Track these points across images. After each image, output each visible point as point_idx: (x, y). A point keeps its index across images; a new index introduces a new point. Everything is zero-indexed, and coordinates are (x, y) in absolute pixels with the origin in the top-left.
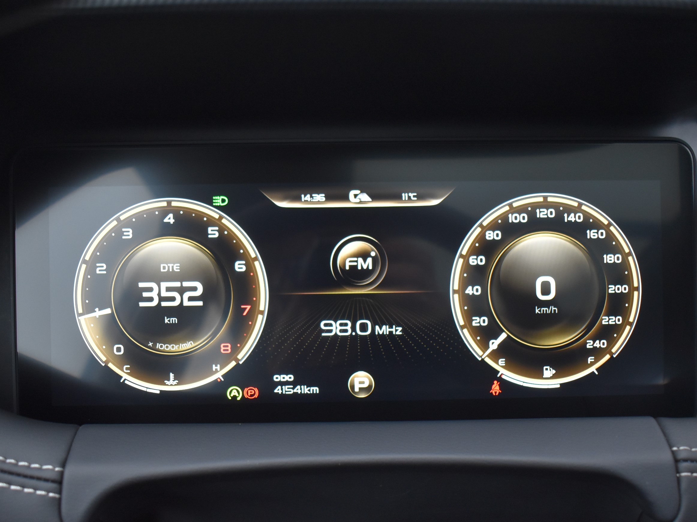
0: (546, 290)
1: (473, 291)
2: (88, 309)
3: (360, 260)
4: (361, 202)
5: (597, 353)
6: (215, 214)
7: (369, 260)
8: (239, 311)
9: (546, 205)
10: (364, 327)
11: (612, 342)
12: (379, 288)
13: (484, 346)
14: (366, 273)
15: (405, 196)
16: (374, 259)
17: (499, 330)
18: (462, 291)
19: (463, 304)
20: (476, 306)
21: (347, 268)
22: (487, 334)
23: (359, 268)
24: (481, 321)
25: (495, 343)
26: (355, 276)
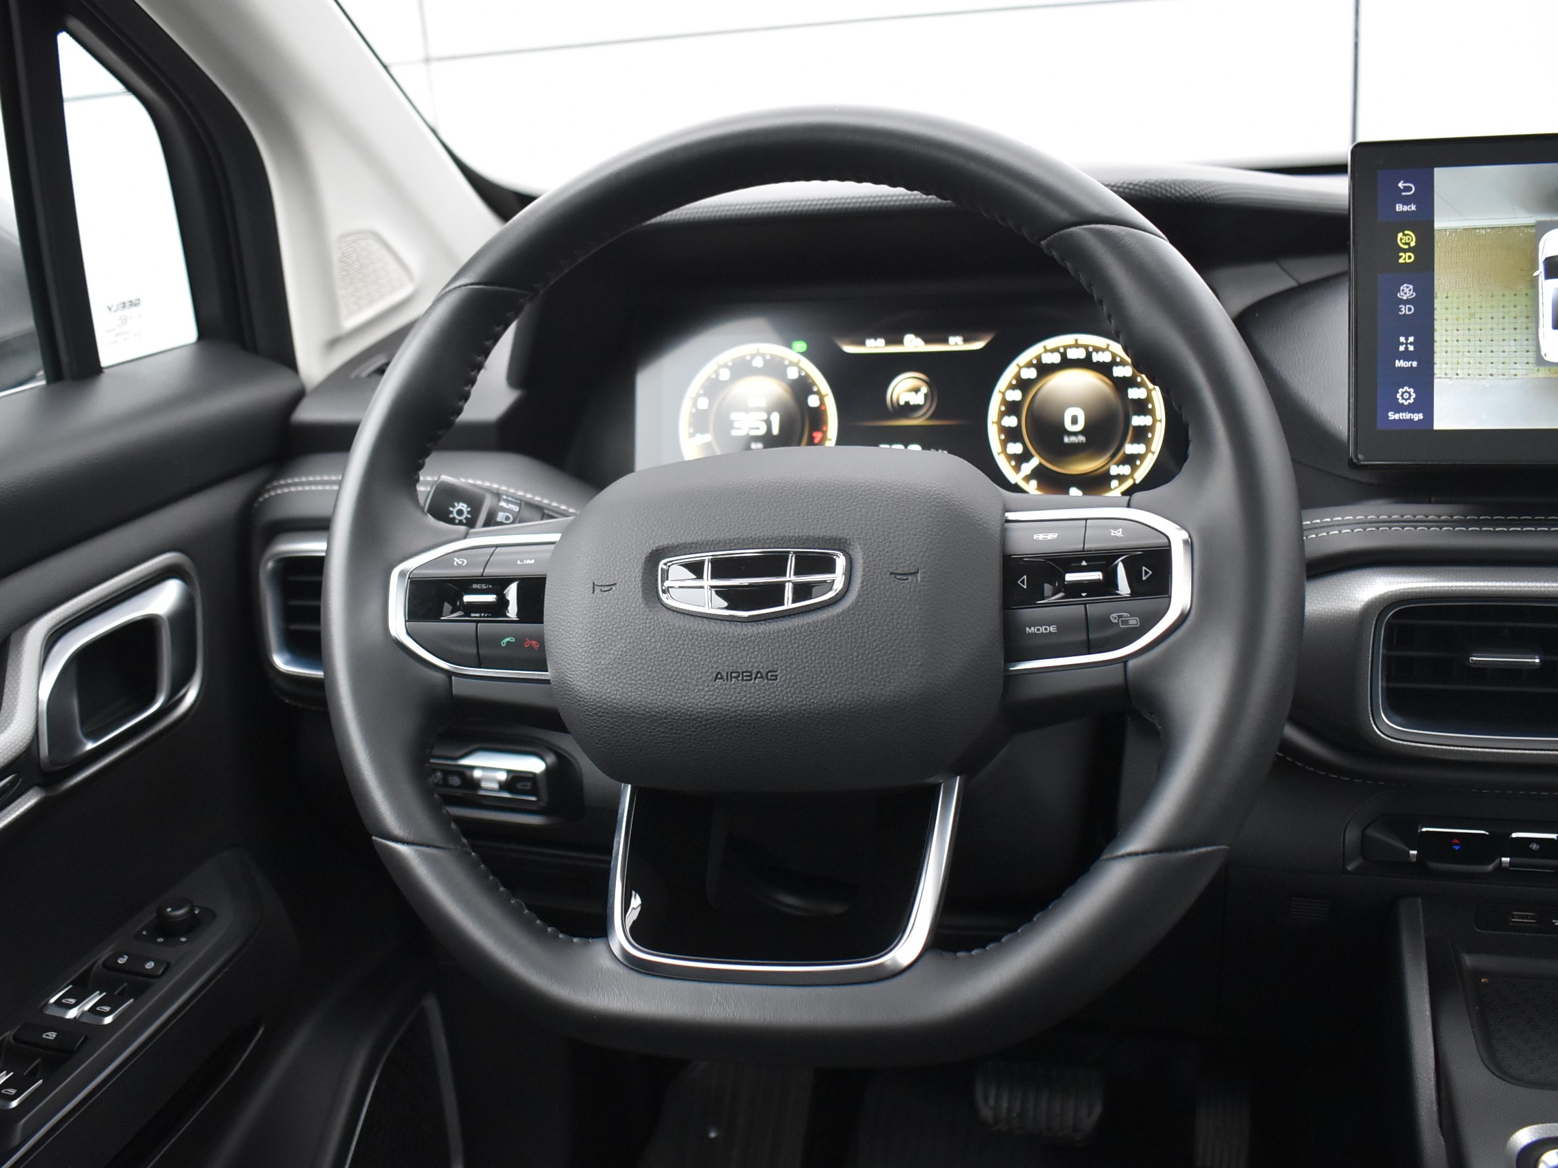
0: (1074, 421)
1: (1011, 421)
2: (692, 436)
3: (913, 395)
4: (915, 347)
5: (1121, 478)
6: (796, 357)
7: (921, 395)
8: (811, 439)
9: (1077, 346)
11: (1134, 468)
12: (929, 419)
13: (1017, 468)
14: (917, 407)
15: (952, 341)
16: (925, 394)
17: (1031, 456)
18: (999, 422)
19: (1000, 433)
20: (1012, 435)
21: (902, 403)
22: (1020, 459)
23: (912, 403)
24: (1016, 448)
25: (1027, 468)
26: (908, 409)
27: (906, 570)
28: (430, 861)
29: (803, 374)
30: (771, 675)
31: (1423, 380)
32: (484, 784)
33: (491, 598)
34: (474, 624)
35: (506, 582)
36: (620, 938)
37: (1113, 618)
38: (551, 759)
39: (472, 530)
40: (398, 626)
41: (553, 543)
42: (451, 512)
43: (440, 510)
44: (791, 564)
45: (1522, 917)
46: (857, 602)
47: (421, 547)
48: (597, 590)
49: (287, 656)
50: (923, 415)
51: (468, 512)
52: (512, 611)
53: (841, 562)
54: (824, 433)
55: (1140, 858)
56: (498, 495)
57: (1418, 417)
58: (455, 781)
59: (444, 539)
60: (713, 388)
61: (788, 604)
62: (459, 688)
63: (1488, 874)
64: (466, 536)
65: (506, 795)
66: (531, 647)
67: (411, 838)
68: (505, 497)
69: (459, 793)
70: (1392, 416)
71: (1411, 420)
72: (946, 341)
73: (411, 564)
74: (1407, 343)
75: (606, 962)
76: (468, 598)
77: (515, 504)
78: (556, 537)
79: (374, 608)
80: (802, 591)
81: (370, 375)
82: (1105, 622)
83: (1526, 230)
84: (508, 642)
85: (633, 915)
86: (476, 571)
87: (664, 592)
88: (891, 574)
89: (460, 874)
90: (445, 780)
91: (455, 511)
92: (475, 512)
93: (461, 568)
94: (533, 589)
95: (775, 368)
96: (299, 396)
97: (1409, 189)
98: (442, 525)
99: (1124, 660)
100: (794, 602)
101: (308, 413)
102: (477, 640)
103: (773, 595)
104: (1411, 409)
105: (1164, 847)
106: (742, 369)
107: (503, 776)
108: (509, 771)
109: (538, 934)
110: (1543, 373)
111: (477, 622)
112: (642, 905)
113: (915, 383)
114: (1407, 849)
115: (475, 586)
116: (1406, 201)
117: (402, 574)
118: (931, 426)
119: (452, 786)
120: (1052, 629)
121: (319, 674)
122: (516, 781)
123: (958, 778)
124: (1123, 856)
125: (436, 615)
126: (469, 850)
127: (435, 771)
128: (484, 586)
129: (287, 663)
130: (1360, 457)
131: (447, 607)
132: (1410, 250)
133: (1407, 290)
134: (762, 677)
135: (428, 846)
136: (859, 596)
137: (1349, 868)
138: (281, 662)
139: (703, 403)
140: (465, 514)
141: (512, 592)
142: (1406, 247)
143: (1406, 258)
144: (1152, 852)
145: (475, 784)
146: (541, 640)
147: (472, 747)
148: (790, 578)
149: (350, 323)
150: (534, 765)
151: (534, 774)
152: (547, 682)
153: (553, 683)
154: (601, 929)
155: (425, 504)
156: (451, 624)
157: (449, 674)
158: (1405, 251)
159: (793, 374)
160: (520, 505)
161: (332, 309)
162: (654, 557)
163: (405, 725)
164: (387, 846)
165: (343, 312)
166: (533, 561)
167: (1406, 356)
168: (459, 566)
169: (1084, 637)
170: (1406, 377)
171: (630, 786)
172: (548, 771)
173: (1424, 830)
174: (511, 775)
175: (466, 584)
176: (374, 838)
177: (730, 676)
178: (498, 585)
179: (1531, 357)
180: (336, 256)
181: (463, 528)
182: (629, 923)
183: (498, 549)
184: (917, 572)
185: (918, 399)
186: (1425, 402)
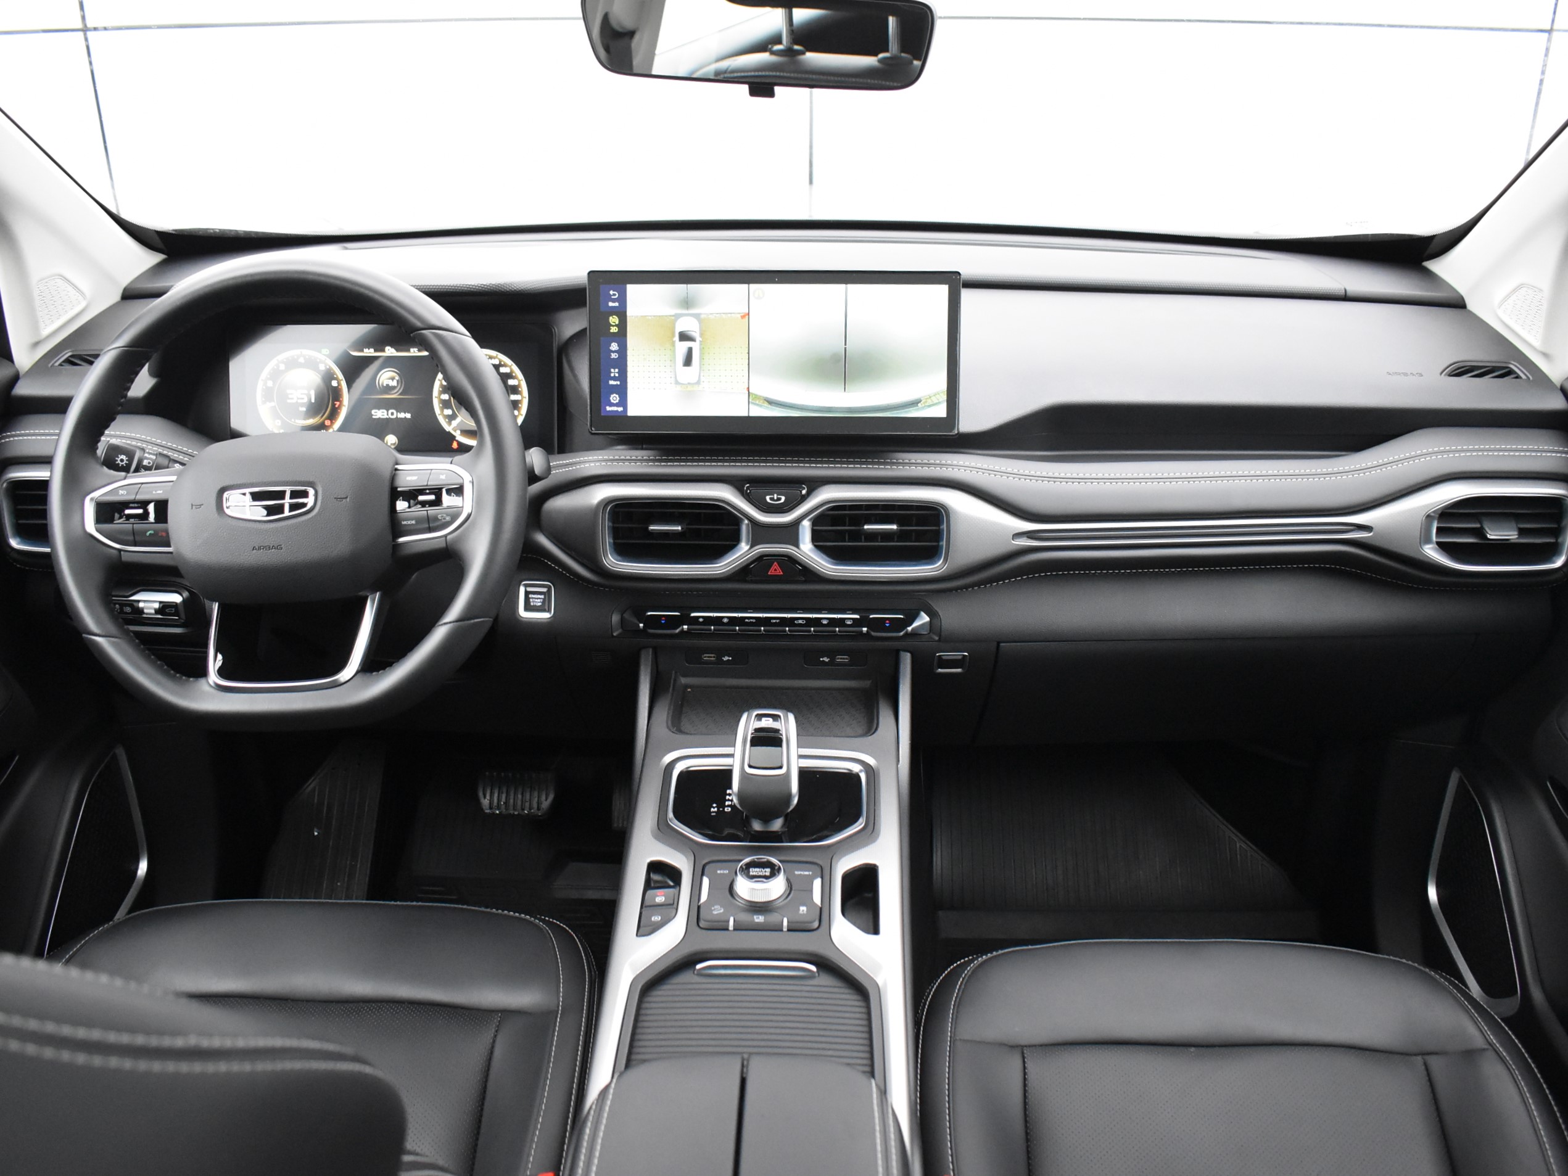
1: (445, 397)
2: (264, 403)
3: (391, 381)
4: (391, 353)
6: (323, 358)
7: (395, 381)
8: (334, 405)
10: (392, 414)
12: (400, 394)
13: (450, 423)
14: (394, 388)
15: (412, 350)
16: (398, 381)
17: (457, 416)
18: (439, 397)
19: (440, 403)
20: (446, 404)
21: (385, 385)
22: (451, 418)
23: (390, 385)
24: (448, 412)
25: (455, 423)
26: (388, 389)
27: (342, 497)
28: (114, 645)
29: (328, 367)
30: (278, 547)
31: (622, 390)
32: (145, 611)
33: (140, 511)
34: (131, 525)
35: (148, 502)
36: (213, 677)
37: (439, 517)
38: (186, 594)
39: (129, 475)
40: (90, 526)
41: (172, 481)
42: (117, 460)
43: (110, 463)
44: (288, 495)
45: (709, 657)
46: (319, 512)
47: (99, 486)
48: (194, 507)
49: (18, 540)
50: (396, 393)
51: (127, 460)
52: (152, 517)
53: (311, 492)
54: (341, 402)
55: (452, 624)
56: (143, 450)
57: (620, 409)
58: (128, 609)
59: (114, 480)
60: (276, 375)
61: (287, 513)
62: (125, 557)
63: (676, 634)
64: (125, 478)
65: (160, 616)
66: (162, 536)
67: (104, 634)
68: (147, 451)
69: (131, 617)
70: (608, 408)
71: (617, 411)
72: (409, 351)
73: (96, 494)
74: (614, 372)
75: (206, 688)
76: (127, 512)
77: (154, 454)
78: (174, 478)
79: (76, 518)
80: (293, 507)
81: (61, 365)
82: (436, 519)
83: (670, 317)
84: (150, 534)
85: (219, 663)
86: (131, 497)
87: (227, 508)
88: (335, 498)
89: (130, 651)
90: (121, 609)
91: (119, 459)
92: (131, 460)
93: (123, 496)
94: (162, 507)
95: (311, 364)
96: (16, 378)
97: (614, 295)
98: (112, 472)
99: (446, 536)
100: (290, 511)
101: (23, 389)
102: (134, 533)
103: (279, 509)
104: (617, 405)
105: (459, 620)
106: (292, 364)
107: (157, 606)
108: (160, 602)
109: (172, 678)
110: (679, 388)
111: (133, 524)
112: (223, 659)
113: (394, 374)
114: (638, 622)
115: (131, 505)
116: (614, 301)
117: (92, 499)
118: (400, 398)
119: (126, 613)
120: (413, 522)
121: (48, 550)
122: (164, 608)
123: (378, 593)
124: (442, 625)
125: (111, 520)
126: (134, 638)
127: (115, 604)
128: (136, 505)
129: (18, 544)
130: (593, 429)
131: (117, 516)
132: (616, 325)
133: (614, 346)
134: (275, 548)
135: (113, 637)
136: (319, 510)
137: (615, 634)
138: (14, 543)
139: (270, 384)
140: (125, 462)
141: (151, 508)
142: (614, 324)
143: (614, 330)
144: (453, 622)
145: (141, 611)
146: (167, 532)
147: (138, 589)
148: (287, 501)
149: (45, 332)
150: (176, 598)
151: (176, 603)
152: (171, 553)
153: (174, 554)
154: (203, 673)
155: (102, 455)
156: (119, 524)
157: (120, 550)
158: (613, 326)
159: (322, 367)
160: (156, 455)
161: (35, 325)
162: (223, 490)
163: (97, 577)
164: (90, 639)
165: (42, 325)
166: (161, 492)
167: (615, 379)
168: (122, 495)
169: (427, 526)
170: (615, 390)
171: (217, 604)
172: (184, 601)
173: (649, 613)
174: (161, 605)
175: (126, 504)
176: (84, 635)
177: (259, 548)
178: (144, 504)
179: (673, 380)
180: (36, 293)
181: (123, 474)
182: (217, 668)
183: (143, 485)
184: (346, 498)
185: (394, 383)
186: (623, 402)
